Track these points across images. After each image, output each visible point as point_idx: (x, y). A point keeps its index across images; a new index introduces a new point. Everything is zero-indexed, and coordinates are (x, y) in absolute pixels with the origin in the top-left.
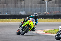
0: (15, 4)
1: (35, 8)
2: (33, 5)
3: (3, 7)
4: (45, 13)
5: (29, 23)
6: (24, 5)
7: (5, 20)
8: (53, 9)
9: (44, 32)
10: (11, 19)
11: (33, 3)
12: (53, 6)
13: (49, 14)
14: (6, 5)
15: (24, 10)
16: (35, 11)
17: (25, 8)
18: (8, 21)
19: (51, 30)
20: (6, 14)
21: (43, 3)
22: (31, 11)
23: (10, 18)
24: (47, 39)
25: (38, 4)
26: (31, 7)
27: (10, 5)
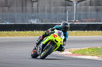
0: (23, 6)
1: (56, 13)
2: (53, 8)
3: (3, 12)
4: (73, 22)
5: (54, 39)
6: (38, 8)
7: (6, 32)
8: (85, 14)
9: (71, 53)
10: (16, 32)
11: (52, 5)
12: (86, 10)
13: (79, 23)
14: (7, 8)
15: (38, 16)
16: (56, 19)
17: (39, 13)
18: (10, 35)
19: (82, 49)
20: (8, 23)
21: (69, 6)
22: (49, 18)
23: (14, 30)
24: (75, 65)
25: (60, 7)
26: (49, 11)
27: (14, 8)
